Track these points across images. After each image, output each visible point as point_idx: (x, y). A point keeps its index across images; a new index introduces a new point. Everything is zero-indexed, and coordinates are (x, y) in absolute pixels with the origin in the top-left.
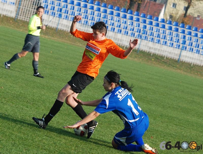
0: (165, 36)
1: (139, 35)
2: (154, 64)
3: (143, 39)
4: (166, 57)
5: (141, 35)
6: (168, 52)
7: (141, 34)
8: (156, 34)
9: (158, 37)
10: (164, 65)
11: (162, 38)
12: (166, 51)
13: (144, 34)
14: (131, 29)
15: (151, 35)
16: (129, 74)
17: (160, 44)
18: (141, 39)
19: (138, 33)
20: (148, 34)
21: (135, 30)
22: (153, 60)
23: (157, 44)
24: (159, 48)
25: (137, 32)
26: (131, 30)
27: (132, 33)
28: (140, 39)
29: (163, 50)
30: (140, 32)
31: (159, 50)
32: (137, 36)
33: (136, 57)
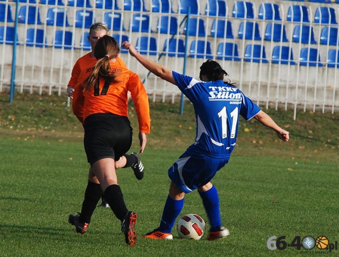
0: (278, 27)
1: (172, 41)
2: (256, 146)
3: (192, 56)
4: (299, 111)
5: (181, 42)
6: (302, 88)
7: (178, 37)
8: (241, 25)
9: (249, 37)
10: (297, 145)
11: (267, 39)
12: (292, 88)
13: (193, 34)
14: (137, 22)
15: (220, 35)
16: (151, 203)
17: (265, 62)
18: (184, 56)
19: (168, 36)
20: (207, 32)
21: (152, 25)
22: (247, 130)
23: (252, 65)
24: (261, 79)
25: (164, 32)
26: (135, 30)
27: (144, 40)
28: (182, 59)
29: (279, 83)
30: (174, 30)
31: (264, 87)
32: (164, 49)
33: (178, 133)
